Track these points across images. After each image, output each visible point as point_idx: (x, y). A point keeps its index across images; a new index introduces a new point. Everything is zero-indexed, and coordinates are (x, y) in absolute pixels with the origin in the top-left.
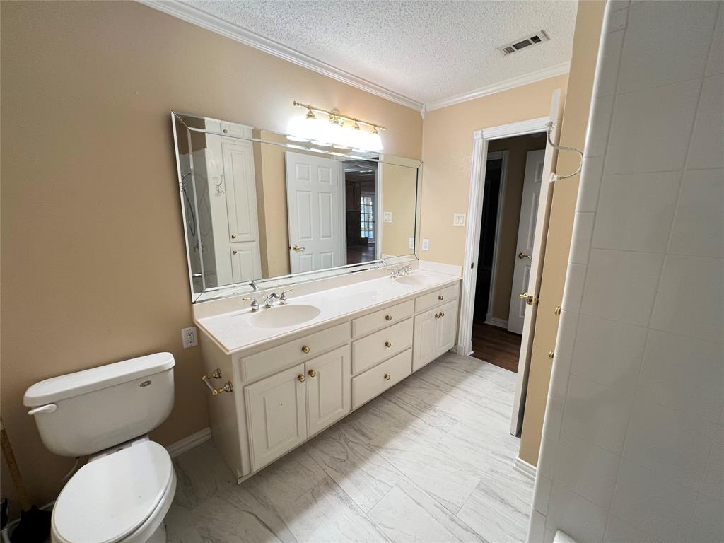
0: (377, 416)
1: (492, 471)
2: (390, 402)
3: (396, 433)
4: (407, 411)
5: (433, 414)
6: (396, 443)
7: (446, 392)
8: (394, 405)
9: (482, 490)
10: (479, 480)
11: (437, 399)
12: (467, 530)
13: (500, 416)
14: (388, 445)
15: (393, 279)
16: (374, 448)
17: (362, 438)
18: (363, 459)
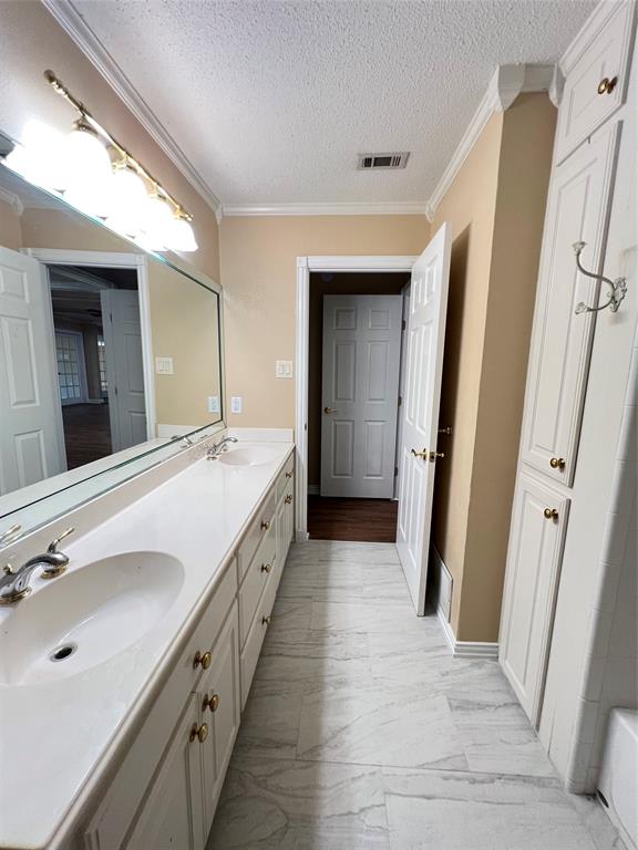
0: (272, 695)
1: (443, 675)
2: (272, 658)
3: (318, 702)
4: (304, 657)
5: (335, 639)
6: (330, 721)
7: (324, 599)
8: (281, 658)
9: (457, 708)
10: (445, 697)
11: (323, 616)
12: (492, 781)
13: (393, 601)
14: (326, 733)
15: (211, 461)
16: (310, 757)
17: (278, 754)
18: (309, 792)
